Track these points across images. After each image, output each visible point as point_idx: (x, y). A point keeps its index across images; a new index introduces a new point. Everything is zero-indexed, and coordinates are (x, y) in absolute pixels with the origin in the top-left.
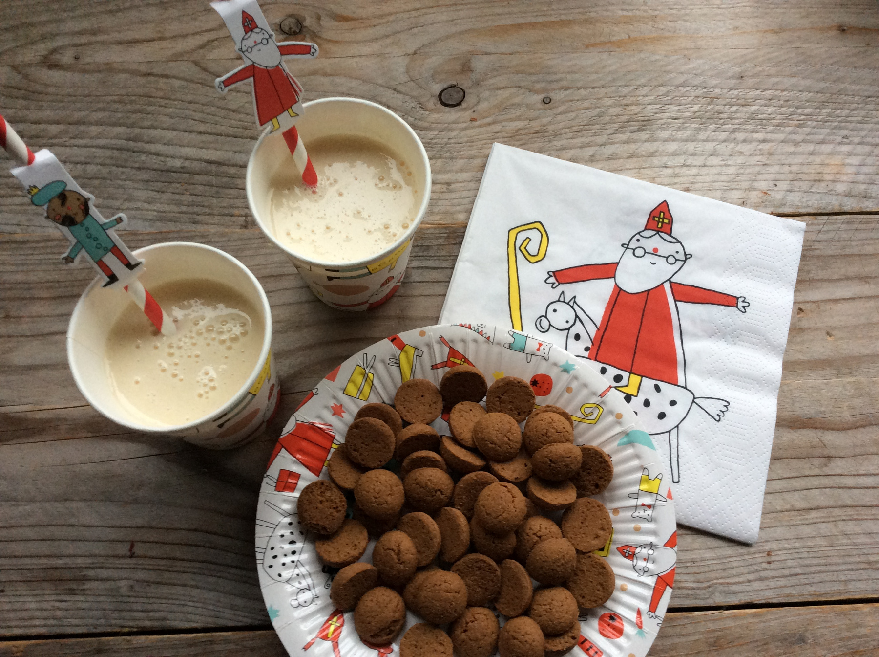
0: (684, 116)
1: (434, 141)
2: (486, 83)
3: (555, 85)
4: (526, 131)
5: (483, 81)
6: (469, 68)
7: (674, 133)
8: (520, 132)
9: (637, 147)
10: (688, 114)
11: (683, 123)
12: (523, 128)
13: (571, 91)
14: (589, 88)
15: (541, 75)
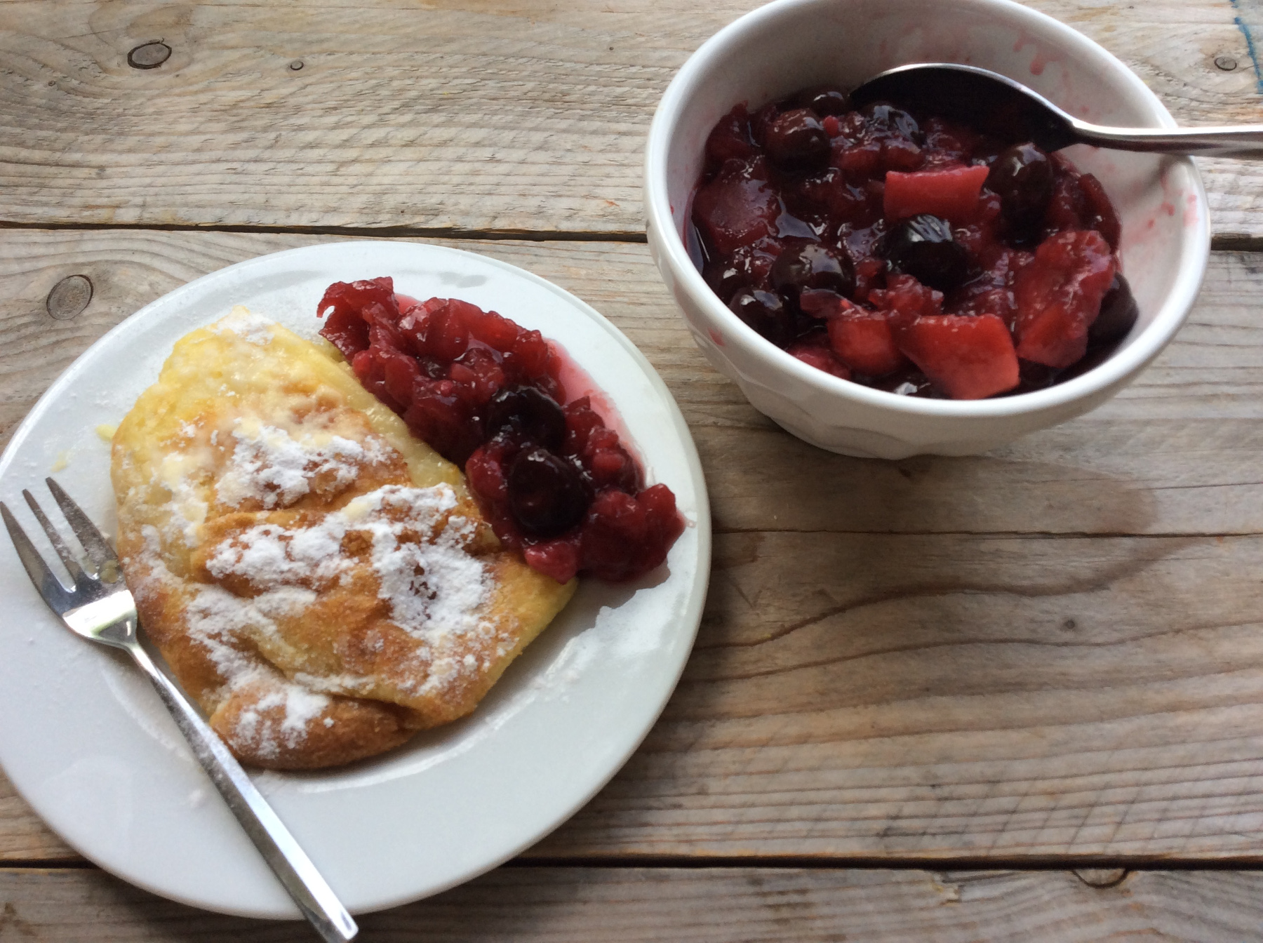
0: (508, 96)
1: (99, 111)
2: (211, 40)
3: (315, 48)
4: (252, 104)
5: (205, 37)
6: (188, 20)
7: (485, 117)
8: (241, 104)
9: (421, 132)
10: (514, 94)
11: (504, 105)
12: (248, 99)
13: (337, 55)
14: (367, 53)
15: (298, 34)
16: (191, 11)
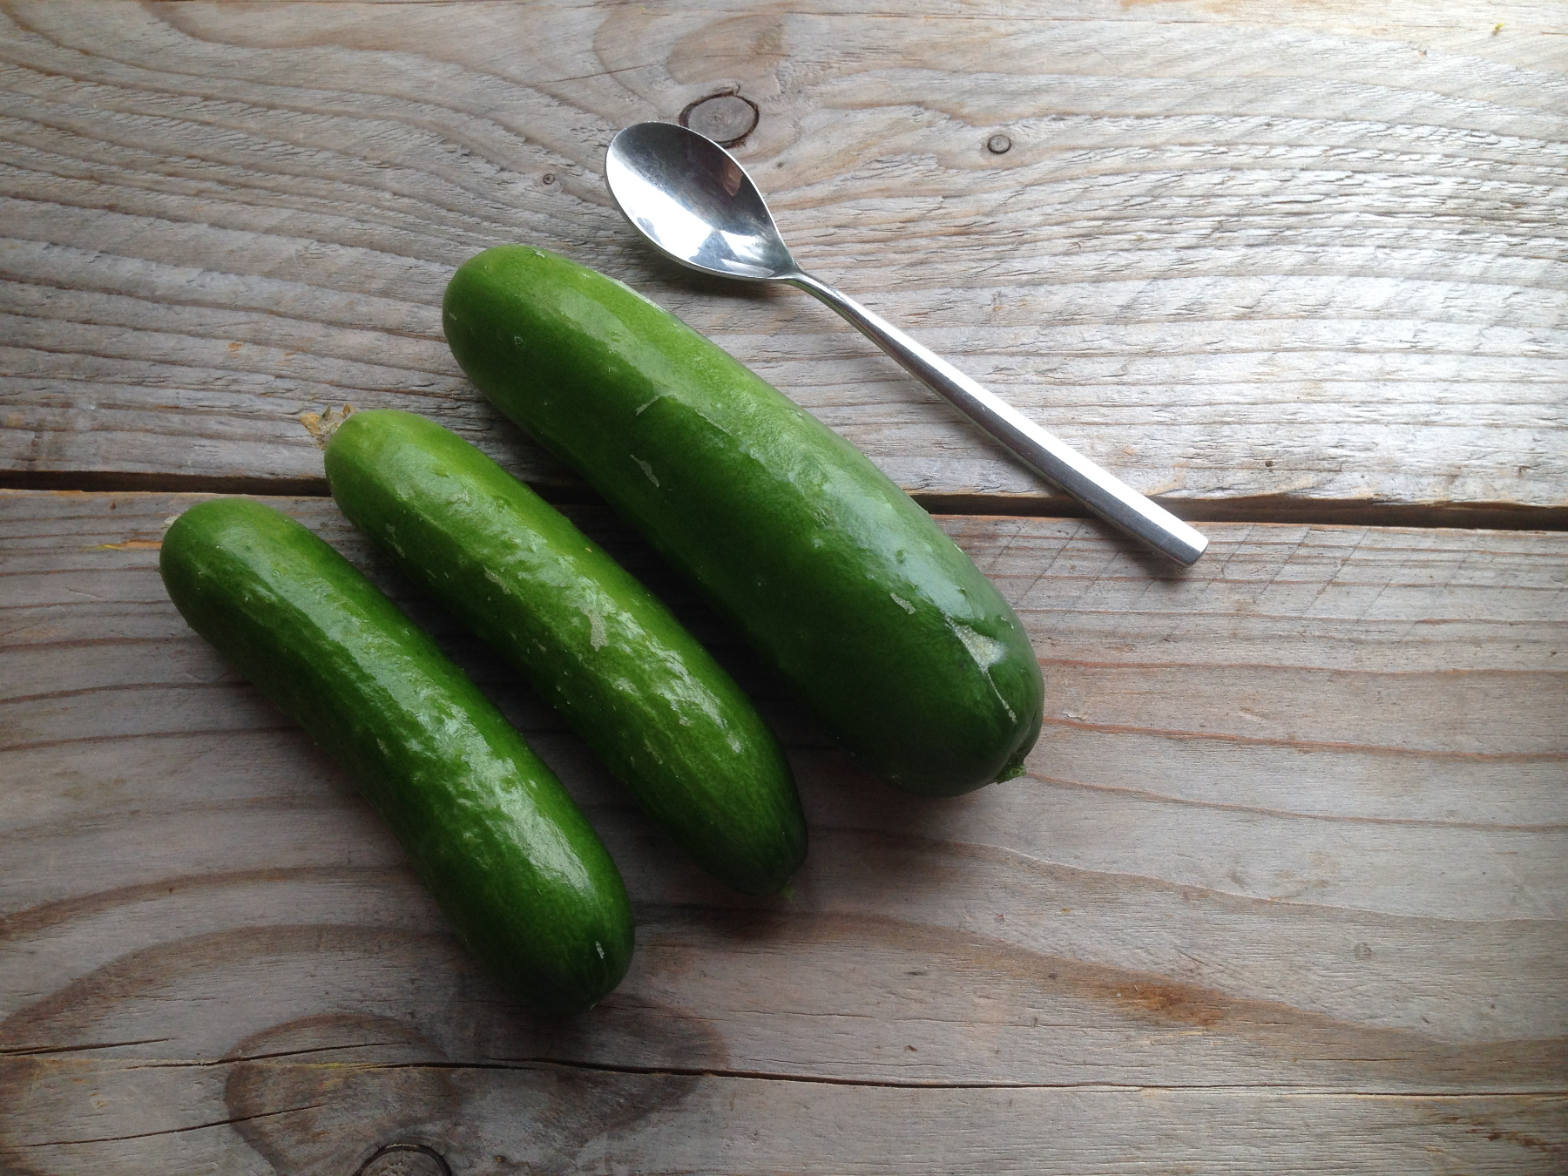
0: (1411, 207)
2: (823, 88)
3: (1026, 106)
4: (932, 226)
5: (815, 83)
6: (778, 47)
7: (1380, 254)
8: (912, 228)
9: (1267, 287)
10: (1421, 203)
11: (1410, 228)
12: (922, 218)
13: (1071, 121)
14: (1126, 116)
15: (987, 76)
16: (780, 26)
